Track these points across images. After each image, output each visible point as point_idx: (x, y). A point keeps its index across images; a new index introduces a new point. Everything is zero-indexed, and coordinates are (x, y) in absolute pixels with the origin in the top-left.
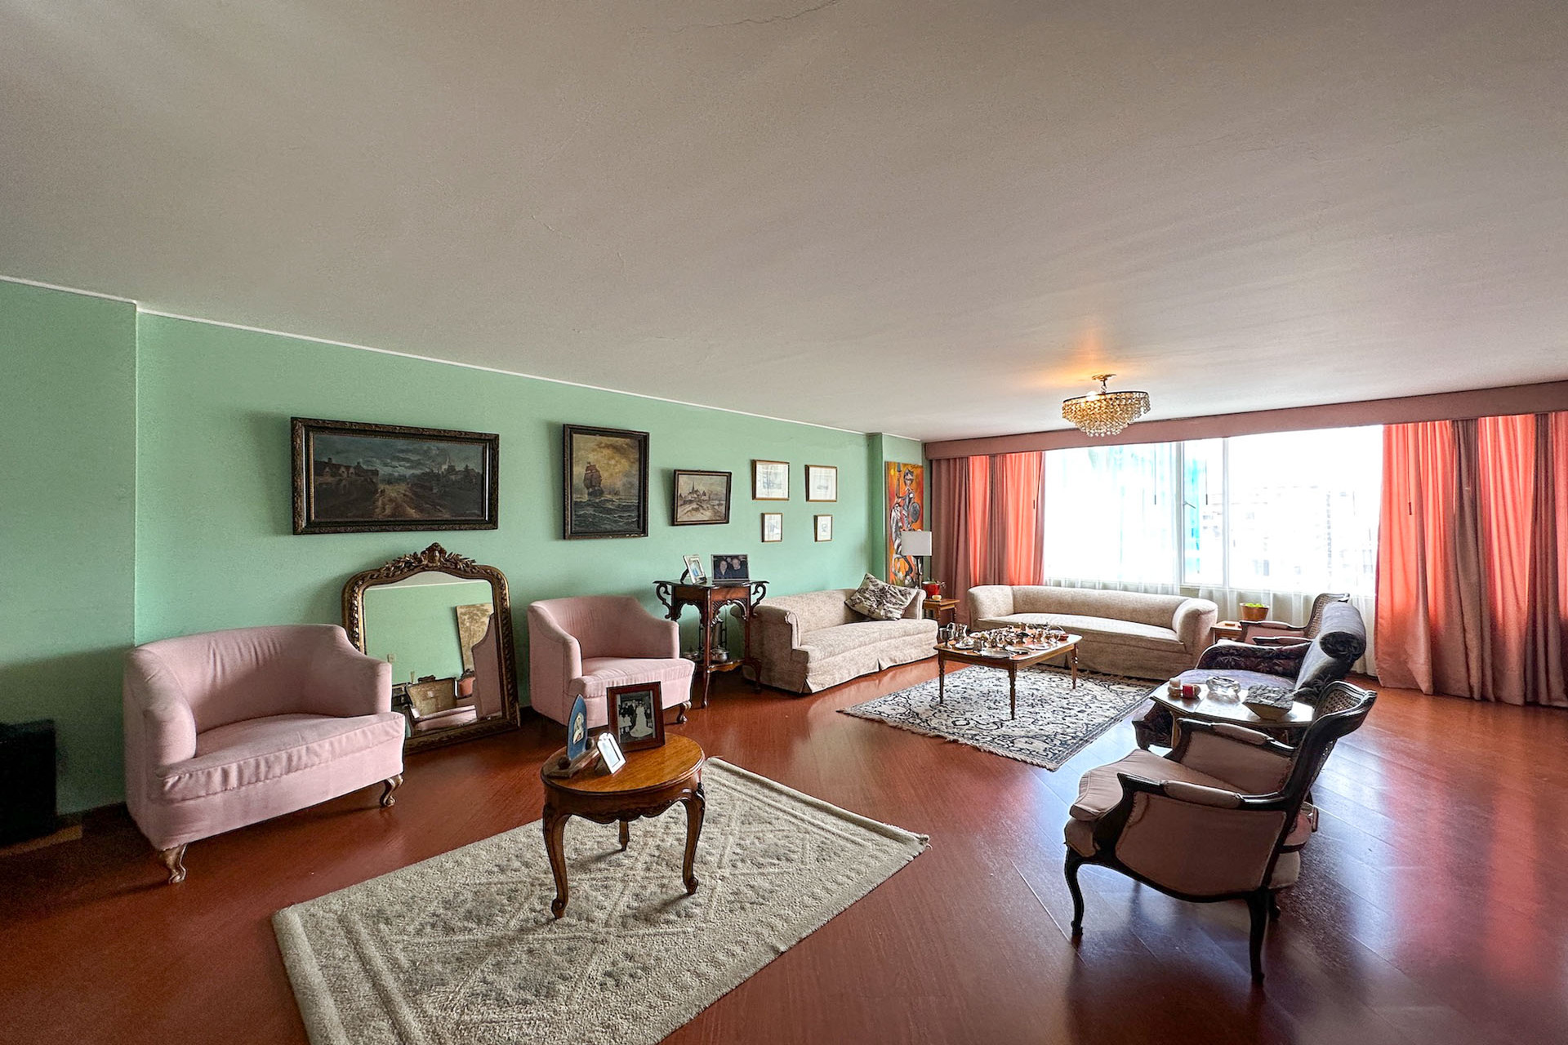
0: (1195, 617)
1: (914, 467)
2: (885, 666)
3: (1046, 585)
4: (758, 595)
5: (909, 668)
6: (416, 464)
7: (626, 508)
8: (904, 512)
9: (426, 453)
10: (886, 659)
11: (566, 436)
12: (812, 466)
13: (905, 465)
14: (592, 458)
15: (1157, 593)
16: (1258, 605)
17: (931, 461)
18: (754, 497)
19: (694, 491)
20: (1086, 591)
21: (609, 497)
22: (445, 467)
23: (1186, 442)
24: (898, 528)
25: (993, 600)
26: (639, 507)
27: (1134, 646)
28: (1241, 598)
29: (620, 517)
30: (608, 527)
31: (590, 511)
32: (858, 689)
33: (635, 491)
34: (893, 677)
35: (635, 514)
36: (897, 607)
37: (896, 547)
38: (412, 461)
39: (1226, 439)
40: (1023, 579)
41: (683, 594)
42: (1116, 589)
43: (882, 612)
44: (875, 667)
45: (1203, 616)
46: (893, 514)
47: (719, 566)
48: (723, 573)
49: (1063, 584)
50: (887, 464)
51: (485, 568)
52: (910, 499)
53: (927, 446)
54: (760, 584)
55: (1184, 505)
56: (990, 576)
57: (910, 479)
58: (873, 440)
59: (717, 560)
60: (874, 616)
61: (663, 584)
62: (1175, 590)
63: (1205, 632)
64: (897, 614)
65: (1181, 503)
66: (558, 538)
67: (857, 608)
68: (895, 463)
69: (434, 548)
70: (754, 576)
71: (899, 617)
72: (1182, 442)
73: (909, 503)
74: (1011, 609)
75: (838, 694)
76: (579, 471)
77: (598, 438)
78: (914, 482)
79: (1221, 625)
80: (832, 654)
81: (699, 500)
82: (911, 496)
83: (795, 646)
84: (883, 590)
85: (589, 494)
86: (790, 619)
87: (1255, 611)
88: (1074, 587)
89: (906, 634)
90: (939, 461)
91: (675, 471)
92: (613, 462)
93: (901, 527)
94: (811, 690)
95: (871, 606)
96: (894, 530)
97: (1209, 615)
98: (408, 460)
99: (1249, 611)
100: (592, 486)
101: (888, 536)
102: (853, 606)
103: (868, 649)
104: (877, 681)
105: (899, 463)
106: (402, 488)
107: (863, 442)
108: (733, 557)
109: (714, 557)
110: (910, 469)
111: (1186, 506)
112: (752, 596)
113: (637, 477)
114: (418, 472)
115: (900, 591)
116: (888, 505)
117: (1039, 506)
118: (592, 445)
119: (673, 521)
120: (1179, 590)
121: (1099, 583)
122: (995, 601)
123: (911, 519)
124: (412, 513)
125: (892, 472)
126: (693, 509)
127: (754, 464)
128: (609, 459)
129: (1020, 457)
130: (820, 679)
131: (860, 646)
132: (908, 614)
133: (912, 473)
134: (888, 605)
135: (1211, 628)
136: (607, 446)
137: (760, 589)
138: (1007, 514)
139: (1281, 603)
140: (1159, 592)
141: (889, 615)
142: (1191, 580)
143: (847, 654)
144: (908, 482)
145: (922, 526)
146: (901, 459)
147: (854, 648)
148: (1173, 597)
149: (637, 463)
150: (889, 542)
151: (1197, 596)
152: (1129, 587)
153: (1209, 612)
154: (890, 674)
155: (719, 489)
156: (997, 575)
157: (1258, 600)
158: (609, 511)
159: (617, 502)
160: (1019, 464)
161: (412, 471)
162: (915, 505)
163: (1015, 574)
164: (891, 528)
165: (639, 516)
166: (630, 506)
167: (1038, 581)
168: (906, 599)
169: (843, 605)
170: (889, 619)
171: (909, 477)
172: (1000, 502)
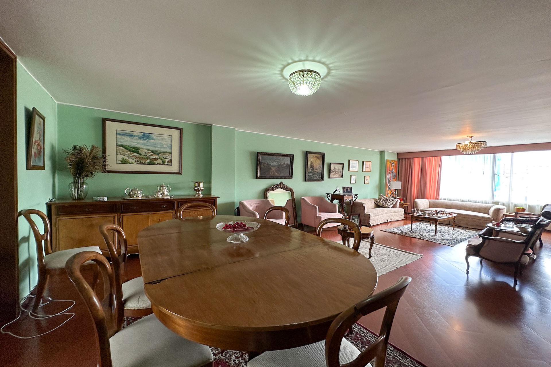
0: (498, 211)
1: (395, 161)
2: (389, 221)
3: (440, 199)
4: (355, 198)
5: (395, 222)
6: (278, 162)
7: (319, 173)
8: (391, 175)
9: (279, 160)
10: (389, 219)
11: (306, 154)
12: (364, 161)
13: (392, 160)
14: (312, 160)
15: (483, 203)
16: (522, 208)
17: (399, 159)
18: (349, 170)
19: (335, 169)
20: (456, 202)
21: (315, 170)
22: (283, 163)
23: (497, 154)
24: (389, 180)
25: (423, 204)
26: (322, 173)
27: (475, 219)
28: (515, 205)
29: (317, 176)
30: (315, 178)
31: (311, 174)
32: (382, 226)
33: (321, 169)
34: (391, 224)
35: (321, 175)
36: (391, 204)
37: (388, 186)
38: (277, 162)
39: (513, 153)
40: (432, 197)
41: (334, 197)
42: (467, 201)
43: (387, 205)
44: (386, 221)
45: (501, 210)
46: (388, 176)
47: (344, 190)
48: (345, 191)
49: (447, 199)
50: (387, 160)
51: (290, 189)
52: (393, 171)
53: (398, 154)
54: (356, 195)
55: (495, 175)
56: (420, 196)
57: (393, 165)
58: (382, 153)
59: (344, 188)
60: (384, 206)
61: (328, 194)
62: (490, 202)
63: (501, 215)
64: (391, 206)
65: (494, 174)
66: (304, 181)
67: (378, 204)
68: (389, 160)
69: (282, 183)
70: (354, 193)
71: (392, 207)
72: (495, 154)
73: (393, 172)
74: (429, 207)
75: (377, 227)
76: (309, 163)
77: (313, 155)
78: (394, 166)
79: (508, 214)
80: (376, 216)
81: (336, 171)
82: (393, 170)
83: (365, 213)
84: (386, 199)
85: (311, 170)
86: (364, 205)
87: (520, 210)
88: (451, 200)
89: (395, 212)
90: (402, 159)
91: (331, 163)
92: (316, 161)
93: (390, 180)
94: (371, 225)
95: (383, 203)
96: (388, 181)
97: (503, 210)
98: (276, 161)
99: (518, 209)
100: (312, 168)
101: (386, 183)
102: (377, 203)
103: (384, 215)
104: (387, 225)
105: (390, 160)
106: (275, 168)
107: (379, 153)
108: (348, 187)
109: (343, 187)
110: (393, 162)
111: (496, 175)
112: (353, 198)
113: (322, 165)
114: (278, 164)
115: (392, 199)
116: (386, 173)
117: (439, 174)
118: (312, 157)
119: (329, 177)
120: (491, 202)
121: (461, 200)
122: (423, 203)
123: (393, 178)
124: (277, 174)
125: (388, 163)
126: (334, 174)
127: (349, 161)
128: (316, 160)
129: (433, 158)
130: (372, 222)
131: (382, 214)
132: (394, 206)
133: (394, 163)
134: (388, 203)
135: (504, 214)
136: (315, 157)
137: (356, 197)
138: (427, 176)
139: (531, 208)
140: (484, 202)
141: (389, 206)
142: (496, 200)
143: (379, 216)
144: (393, 166)
145: (396, 179)
146: (391, 159)
147: (381, 215)
148: (489, 204)
149: (322, 162)
150: (386, 184)
151: (498, 204)
152: (472, 201)
153: (503, 209)
154: (390, 223)
155: (340, 168)
156: (423, 196)
157: (522, 206)
158: (315, 174)
159: (317, 172)
160: (432, 161)
161: (277, 164)
162: (394, 173)
163: (429, 195)
164: (387, 180)
165: (322, 176)
166: (320, 173)
167: (437, 198)
168: (394, 202)
169: (374, 203)
170: (389, 207)
171: (393, 164)
172: (424, 174)
